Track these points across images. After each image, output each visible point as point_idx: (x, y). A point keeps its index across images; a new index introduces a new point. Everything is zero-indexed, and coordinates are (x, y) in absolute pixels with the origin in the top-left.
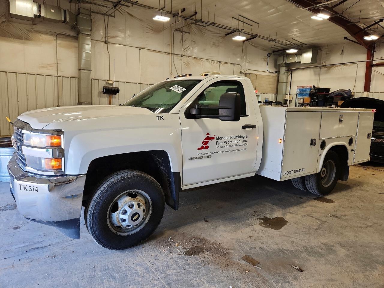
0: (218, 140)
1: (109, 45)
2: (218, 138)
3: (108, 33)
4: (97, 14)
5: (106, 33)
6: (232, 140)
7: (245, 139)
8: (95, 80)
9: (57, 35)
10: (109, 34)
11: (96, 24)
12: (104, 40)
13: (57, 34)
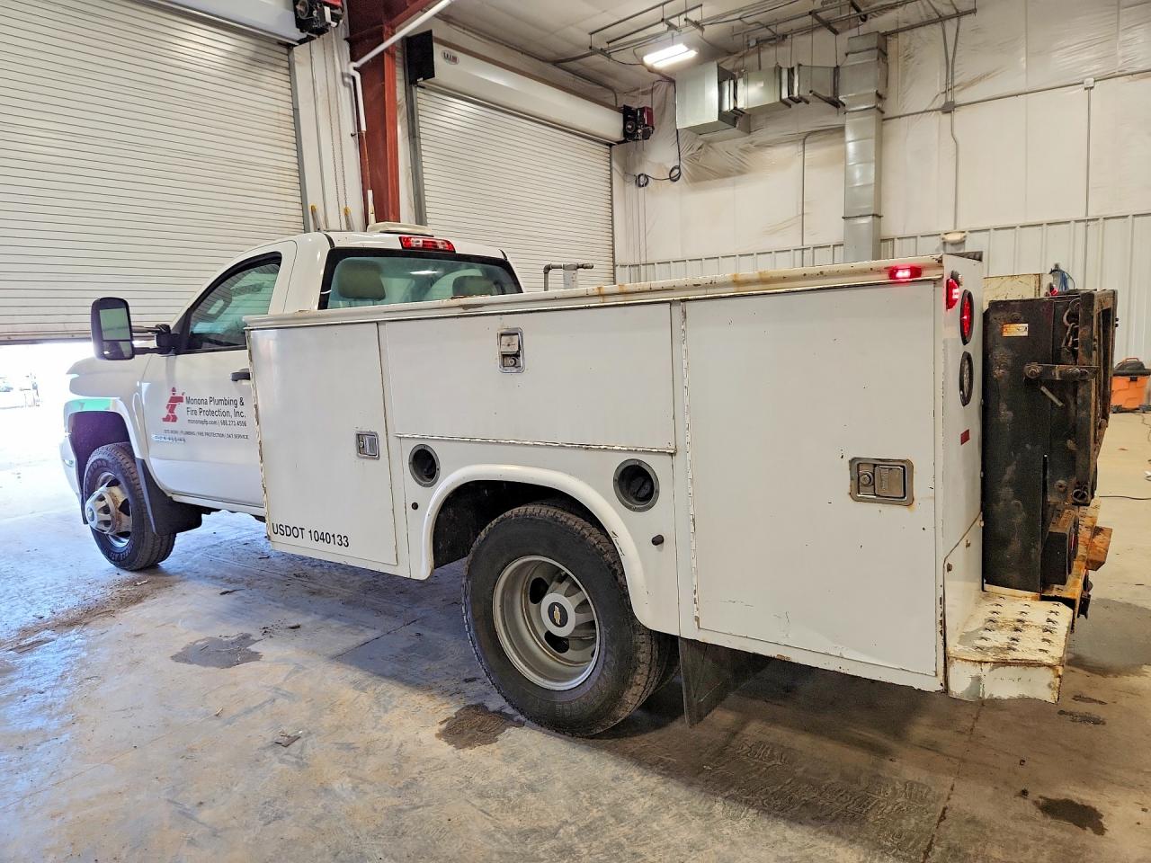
0: (189, 405)
1: (959, 115)
2: (189, 401)
3: (956, 74)
4: (915, 31)
5: (950, 77)
6: (213, 407)
7: (240, 408)
8: (904, 240)
9: (804, 139)
10: (958, 76)
11: (913, 62)
12: (940, 102)
13: (805, 135)
